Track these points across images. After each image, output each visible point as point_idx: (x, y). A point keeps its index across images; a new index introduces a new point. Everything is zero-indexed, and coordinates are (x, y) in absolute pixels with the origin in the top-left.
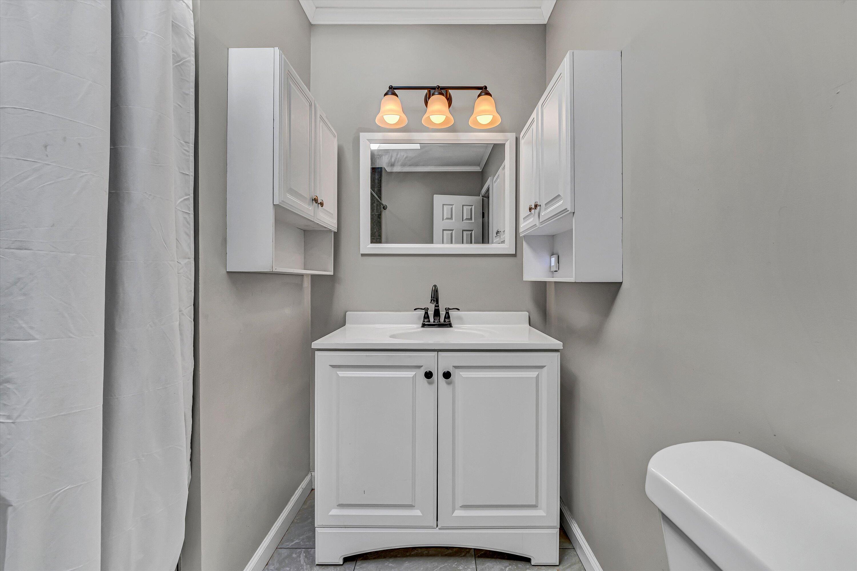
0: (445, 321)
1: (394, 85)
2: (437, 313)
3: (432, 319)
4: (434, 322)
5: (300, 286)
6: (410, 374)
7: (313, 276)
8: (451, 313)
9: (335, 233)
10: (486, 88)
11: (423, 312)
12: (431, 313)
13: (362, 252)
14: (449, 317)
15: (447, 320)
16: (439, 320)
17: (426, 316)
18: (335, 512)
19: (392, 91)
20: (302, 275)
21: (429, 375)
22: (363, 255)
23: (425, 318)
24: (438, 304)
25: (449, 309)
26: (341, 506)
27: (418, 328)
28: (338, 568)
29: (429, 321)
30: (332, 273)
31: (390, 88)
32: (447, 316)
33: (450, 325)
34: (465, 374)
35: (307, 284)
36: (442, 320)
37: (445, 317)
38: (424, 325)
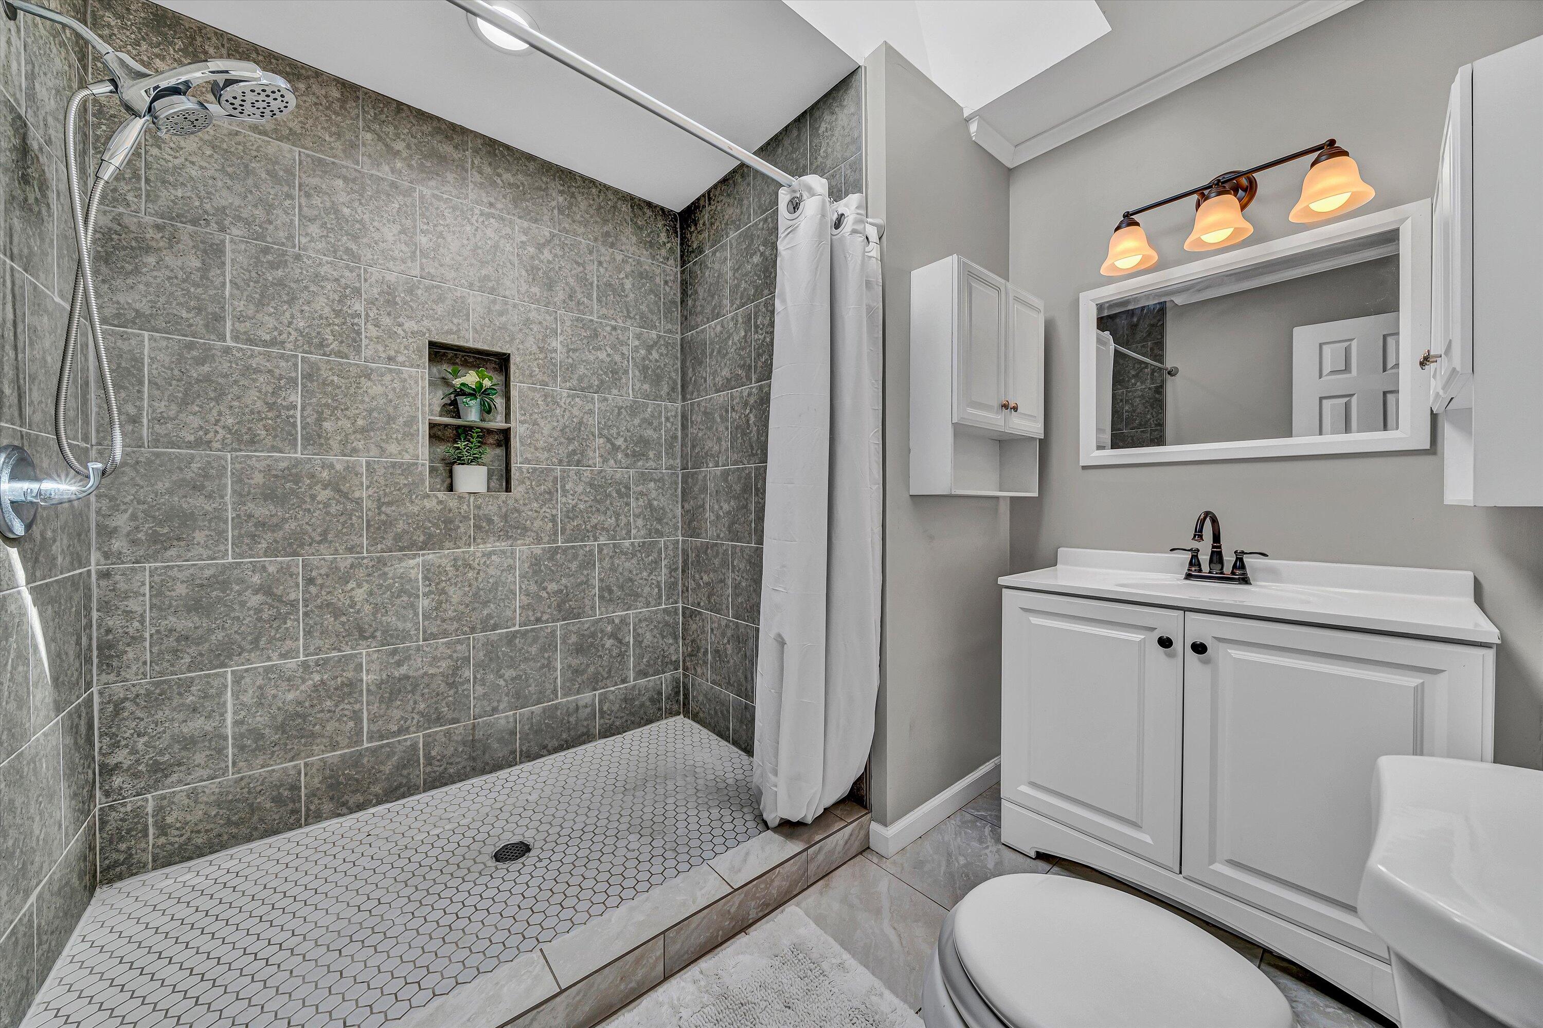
0: (1233, 573)
1: (1131, 210)
2: (1217, 557)
3: (1205, 568)
4: (1210, 572)
5: (996, 510)
6: (1137, 637)
7: (1012, 498)
8: (1247, 560)
9: (1040, 440)
10: (1332, 142)
11: (1188, 556)
12: (1204, 558)
13: (1083, 463)
14: (1243, 567)
15: (1238, 572)
16: (1222, 569)
17: (1194, 562)
18: (1024, 789)
19: (1129, 220)
20: (997, 498)
21: (1165, 643)
22: (1084, 468)
23: (1191, 564)
24: (1219, 542)
25: (1243, 553)
26: (1033, 785)
27: (1178, 580)
28: (1029, 860)
29: (1200, 571)
30: (1036, 495)
31: (1124, 216)
32: (1240, 564)
33: (1245, 580)
34: (1237, 653)
35: (1004, 509)
36: (1228, 569)
37: (1235, 566)
38: (1189, 576)
